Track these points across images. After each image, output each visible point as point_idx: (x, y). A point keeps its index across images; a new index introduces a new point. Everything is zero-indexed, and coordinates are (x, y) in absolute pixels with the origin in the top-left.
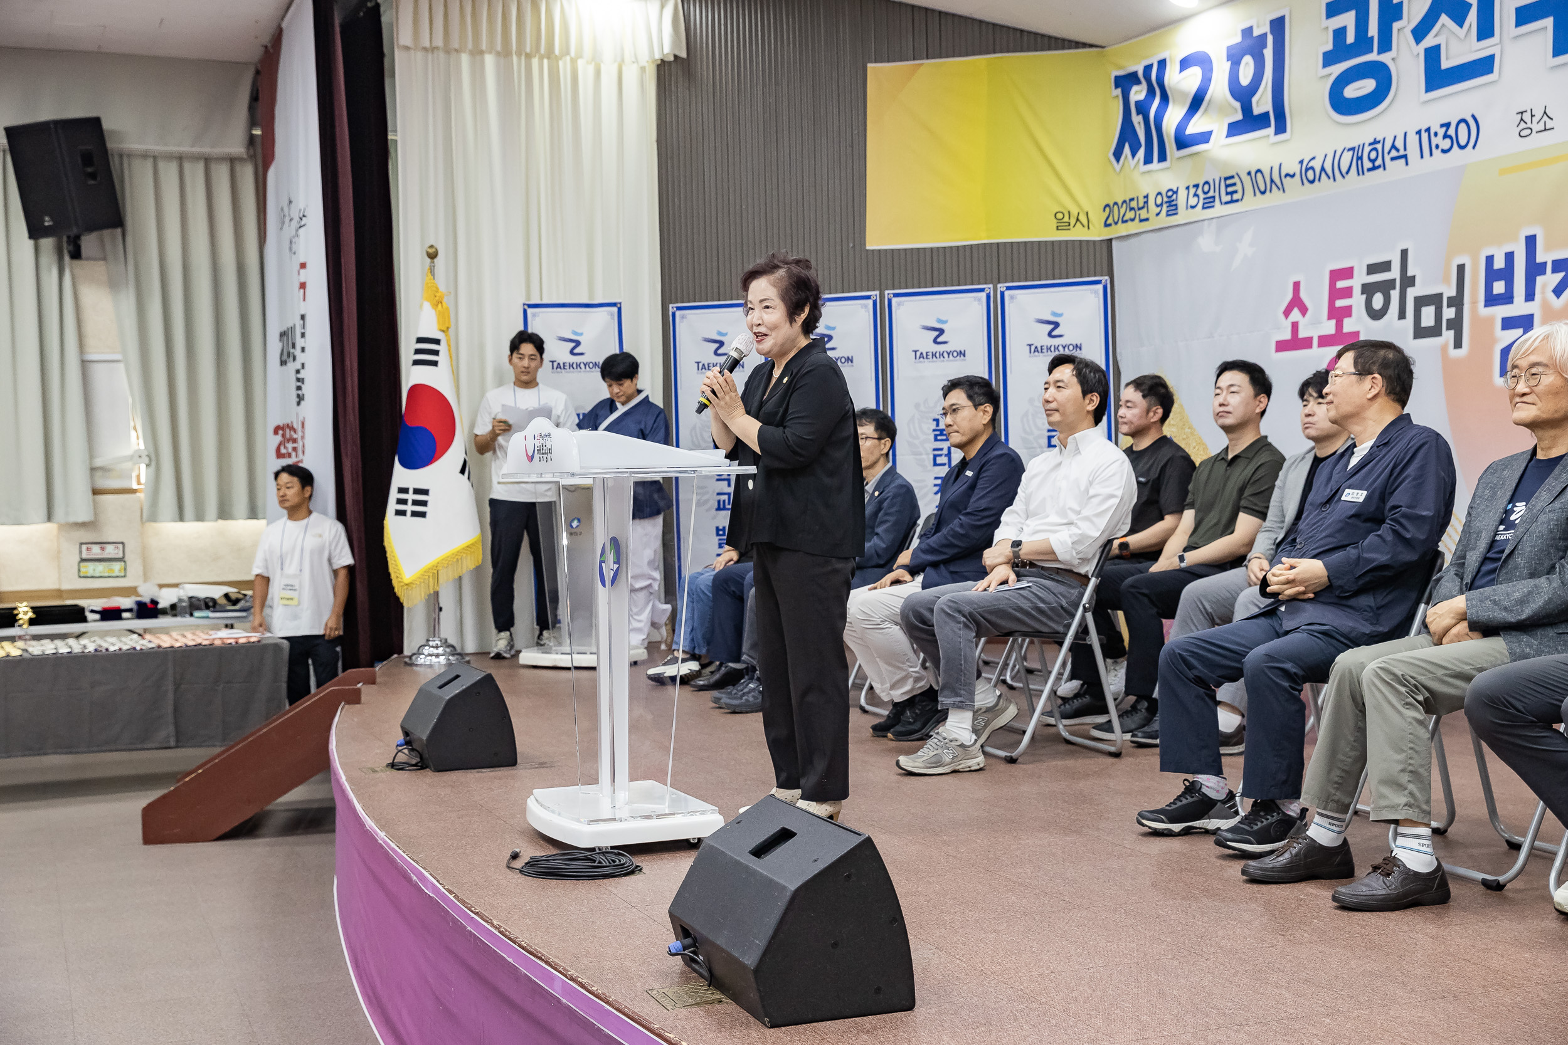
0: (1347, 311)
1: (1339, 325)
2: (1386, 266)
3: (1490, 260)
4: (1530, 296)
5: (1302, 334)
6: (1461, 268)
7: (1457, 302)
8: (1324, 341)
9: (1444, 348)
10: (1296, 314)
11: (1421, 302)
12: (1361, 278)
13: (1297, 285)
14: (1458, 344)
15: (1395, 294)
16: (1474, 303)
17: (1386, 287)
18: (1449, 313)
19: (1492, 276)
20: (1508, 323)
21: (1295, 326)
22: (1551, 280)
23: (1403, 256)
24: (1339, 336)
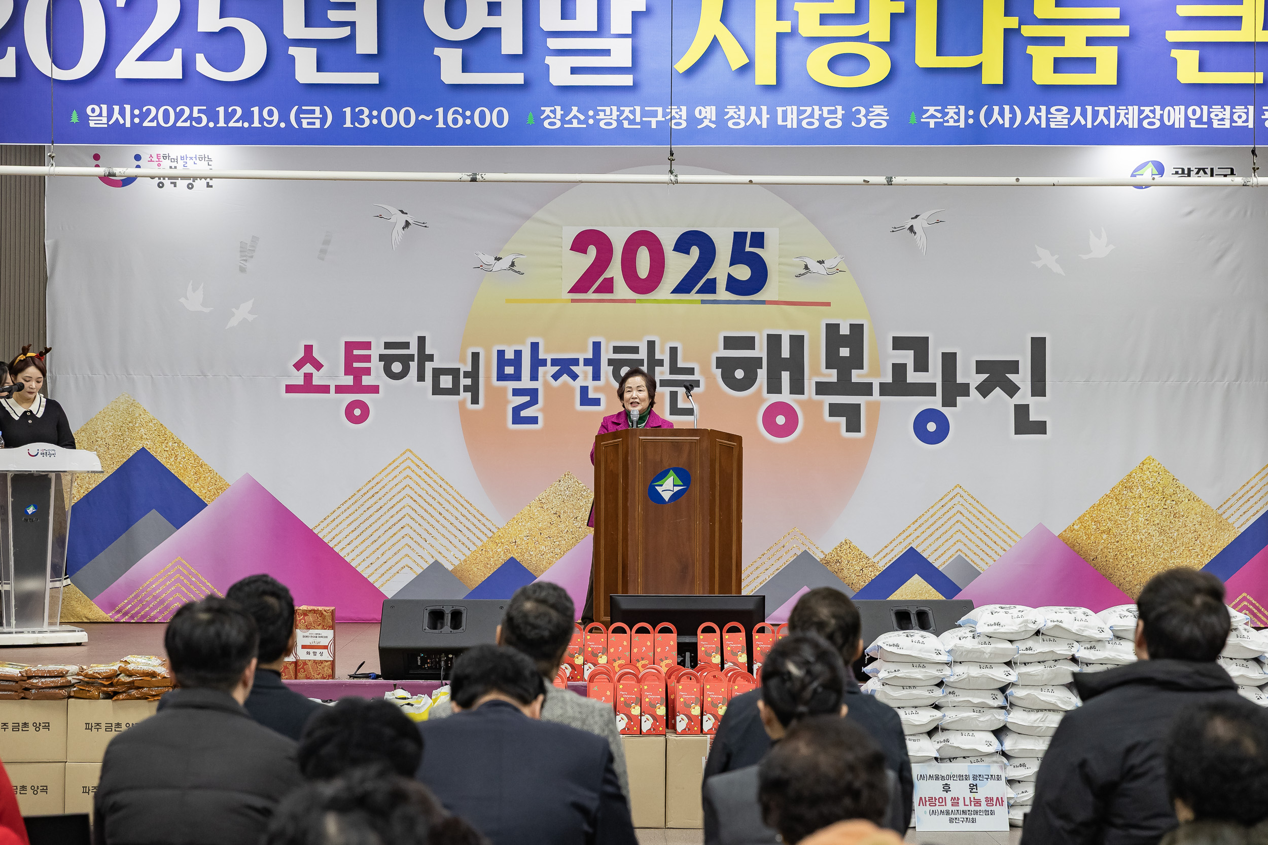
0: (367, 371)
1: (358, 380)
2: (406, 345)
3: (501, 353)
4: (534, 377)
5: (316, 381)
6: (476, 356)
7: (474, 374)
8: (340, 389)
9: (465, 403)
10: (308, 368)
11: (437, 373)
12: (377, 350)
13: (308, 349)
14: (475, 400)
15: (414, 366)
16: (488, 378)
17: (406, 360)
18: (465, 382)
19: (503, 363)
20: (517, 392)
21: (308, 377)
22: (550, 370)
23: (422, 340)
24: (358, 387)
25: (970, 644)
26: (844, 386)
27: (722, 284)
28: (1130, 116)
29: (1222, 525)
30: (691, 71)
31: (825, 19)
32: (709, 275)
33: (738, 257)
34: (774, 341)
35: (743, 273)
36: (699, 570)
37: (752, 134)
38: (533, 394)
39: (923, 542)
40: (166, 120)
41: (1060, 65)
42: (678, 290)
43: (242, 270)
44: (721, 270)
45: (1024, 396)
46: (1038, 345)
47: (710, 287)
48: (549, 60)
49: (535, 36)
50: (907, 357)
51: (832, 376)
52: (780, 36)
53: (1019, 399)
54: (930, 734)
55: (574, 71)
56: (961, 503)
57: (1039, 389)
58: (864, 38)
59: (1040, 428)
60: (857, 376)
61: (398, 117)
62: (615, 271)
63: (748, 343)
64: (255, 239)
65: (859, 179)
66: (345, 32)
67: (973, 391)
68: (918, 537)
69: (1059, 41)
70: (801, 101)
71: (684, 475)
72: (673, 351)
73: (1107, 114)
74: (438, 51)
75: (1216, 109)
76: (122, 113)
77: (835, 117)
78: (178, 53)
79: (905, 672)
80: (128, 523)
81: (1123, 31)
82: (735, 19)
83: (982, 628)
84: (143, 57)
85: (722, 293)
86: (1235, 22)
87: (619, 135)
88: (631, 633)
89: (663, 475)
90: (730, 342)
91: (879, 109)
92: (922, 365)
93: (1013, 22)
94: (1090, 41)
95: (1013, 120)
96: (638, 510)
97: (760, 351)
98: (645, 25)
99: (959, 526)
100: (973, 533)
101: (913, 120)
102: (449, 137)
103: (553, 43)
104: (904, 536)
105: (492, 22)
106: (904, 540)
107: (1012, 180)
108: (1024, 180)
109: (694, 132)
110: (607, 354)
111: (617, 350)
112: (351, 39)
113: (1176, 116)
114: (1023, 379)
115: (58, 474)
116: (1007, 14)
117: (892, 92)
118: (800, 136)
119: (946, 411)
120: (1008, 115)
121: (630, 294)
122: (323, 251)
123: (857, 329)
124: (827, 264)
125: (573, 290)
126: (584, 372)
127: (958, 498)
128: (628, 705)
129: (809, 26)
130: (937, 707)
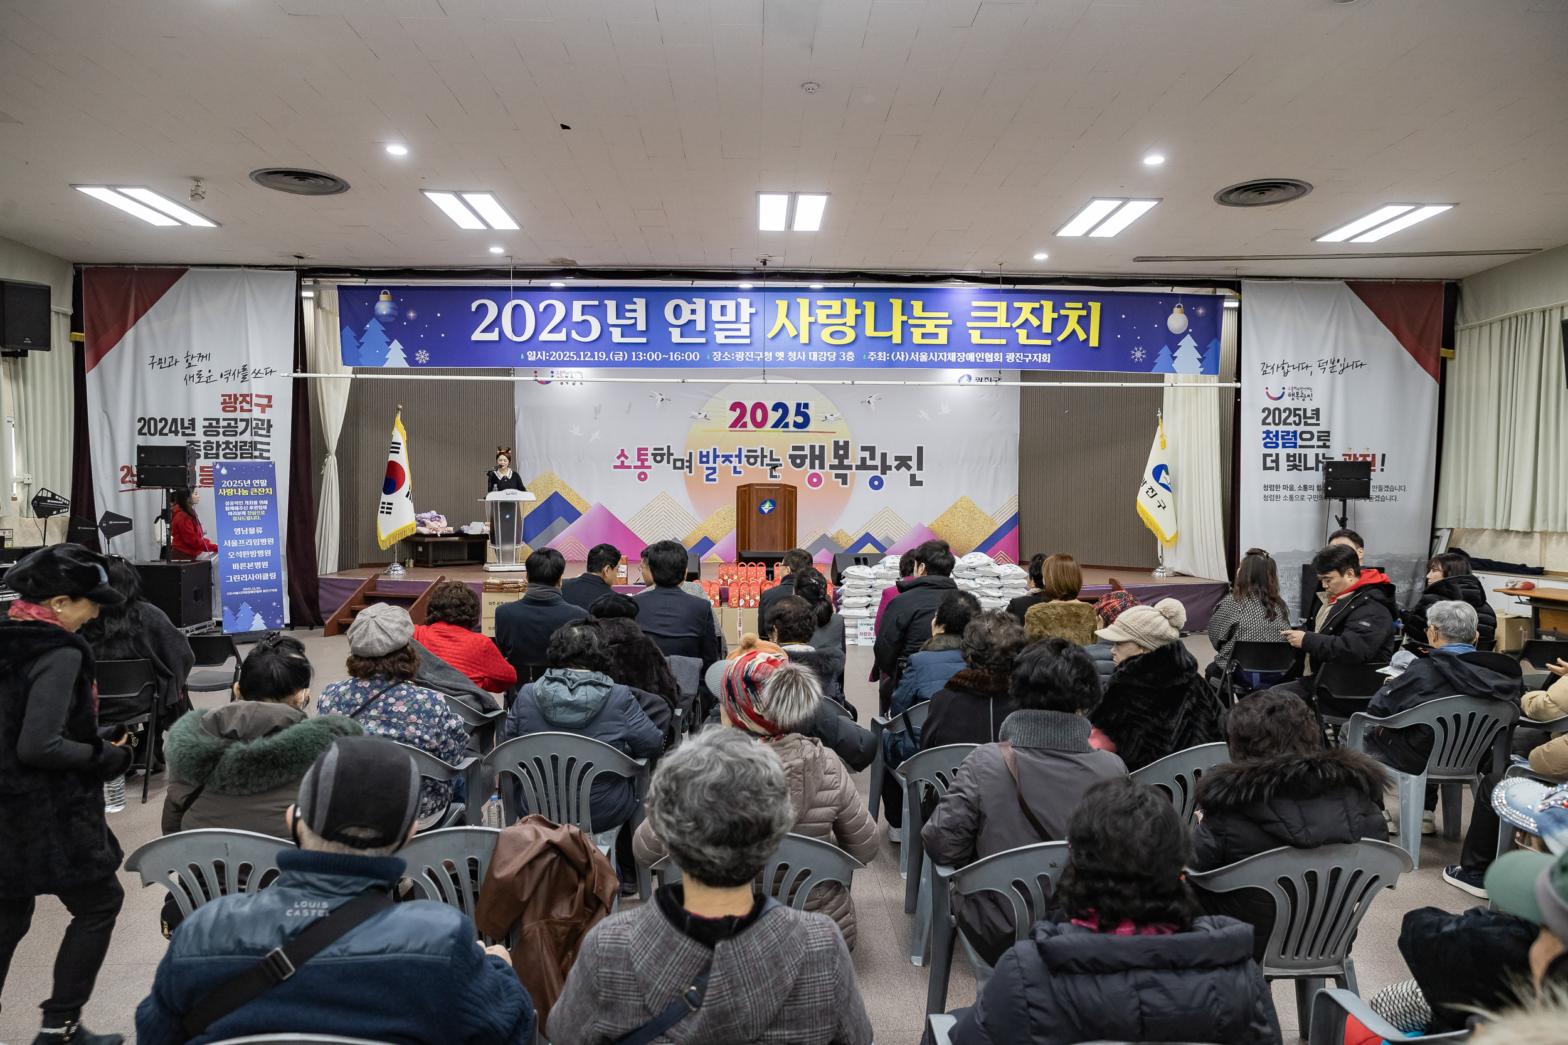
0: (647, 460)
1: (643, 463)
2: (662, 449)
3: (701, 452)
4: (715, 462)
5: (626, 464)
6: (691, 454)
7: (690, 461)
8: (635, 467)
9: (685, 473)
10: (622, 459)
11: (675, 460)
12: (651, 451)
13: (623, 451)
14: (690, 472)
15: (665, 457)
16: (696, 463)
17: (662, 455)
18: (686, 464)
19: (701, 456)
20: (708, 468)
21: (623, 462)
22: (720, 460)
23: (669, 447)
24: (643, 466)
25: (883, 571)
26: (841, 466)
27: (791, 424)
28: (952, 357)
29: (993, 523)
30: (774, 338)
31: (828, 316)
32: (786, 421)
33: (798, 413)
34: (812, 448)
35: (800, 420)
36: (779, 540)
37: (799, 363)
38: (714, 469)
39: (874, 529)
40: (560, 357)
41: (924, 336)
42: (773, 427)
43: (595, 418)
44: (791, 418)
45: (914, 470)
46: (920, 450)
47: (786, 425)
48: (716, 333)
49: (710, 323)
50: (867, 454)
51: (836, 462)
52: (810, 323)
53: (912, 472)
54: (867, 607)
55: (726, 337)
56: (888, 514)
57: (920, 468)
58: (844, 324)
59: (920, 483)
60: (846, 462)
61: (654, 356)
62: (747, 418)
63: (802, 448)
64: (600, 406)
65: (841, 382)
66: (633, 321)
67: (893, 468)
68: (870, 528)
69: (924, 326)
70: (818, 350)
71: (773, 503)
72: (771, 452)
73: (943, 356)
74: (670, 329)
75: (987, 354)
76: (542, 355)
77: (833, 357)
78: (564, 330)
79: (857, 582)
80: (550, 521)
81: (950, 322)
82: (791, 316)
83: (888, 565)
84: (550, 332)
85: (791, 428)
86: (995, 319)
87: (744, 363)
88: (747, 567)
89: (765, 502)
90: (795, 448)
91: (850, 353)
92: (872, 458)
93: (905, 318)
94: (936, 326)
95: (905, 358)
96: (754, 517)
97: (807, 452)
98: (755, 318)
99: (887, 523)
100: (892, 526)
101: (865, 358)
102: (675, 364)
103: (718, 326)
104: (864, 527)
105: (693, 317)
106: (864, 529)
107: (902, 383)
108: (907, 383)
109: (775, 363)
110: (744, 453)
111: (748, 451)
112: (635, 324)
113: (971, 357)
114: (913, 463)
115: (518, 502)
116: (903, 314)
117: (856, 346)
118: (819, 364)
119: (883, 477)
120: (903, 356)
121: (754, 429)
122: (628, 411)
123: (846, 443)
124: (835, 416)
125: (730, 427)
126: (735, 460)
127: (887, 512)
128: (744, 596)
129: (822, 319)
130: (870, 596)
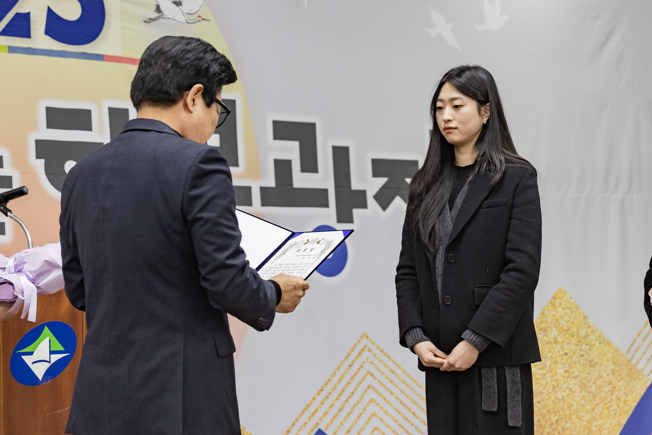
27: (39, 23)
29: (632, 373)
39: (332, 421)
50: (292, 151)
56: (369, 360)
63: (82, 119)
67: (371, 201)
68: (326, 413)
85: (40, 38)
92: (309, 163)
97: (100, 132)
99: (371, 394)
100: (388, 402)
104: (308, 413)
106: (310, 418)
124: (185, 8)
127: (366, 354)
